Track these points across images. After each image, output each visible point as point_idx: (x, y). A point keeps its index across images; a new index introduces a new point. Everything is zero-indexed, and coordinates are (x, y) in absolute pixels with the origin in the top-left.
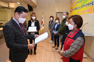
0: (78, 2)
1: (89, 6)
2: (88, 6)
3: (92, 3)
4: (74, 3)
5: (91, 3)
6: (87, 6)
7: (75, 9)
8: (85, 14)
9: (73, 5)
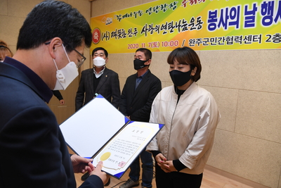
0: (126, 16)
1: (171, 31)
2: (168, 31)
3: (182, 24)
4: (107, 16)
5: (179, 26)
6: (164, 30)
7: (114, 34)
8: (158, 50)
9: (104, 20)
